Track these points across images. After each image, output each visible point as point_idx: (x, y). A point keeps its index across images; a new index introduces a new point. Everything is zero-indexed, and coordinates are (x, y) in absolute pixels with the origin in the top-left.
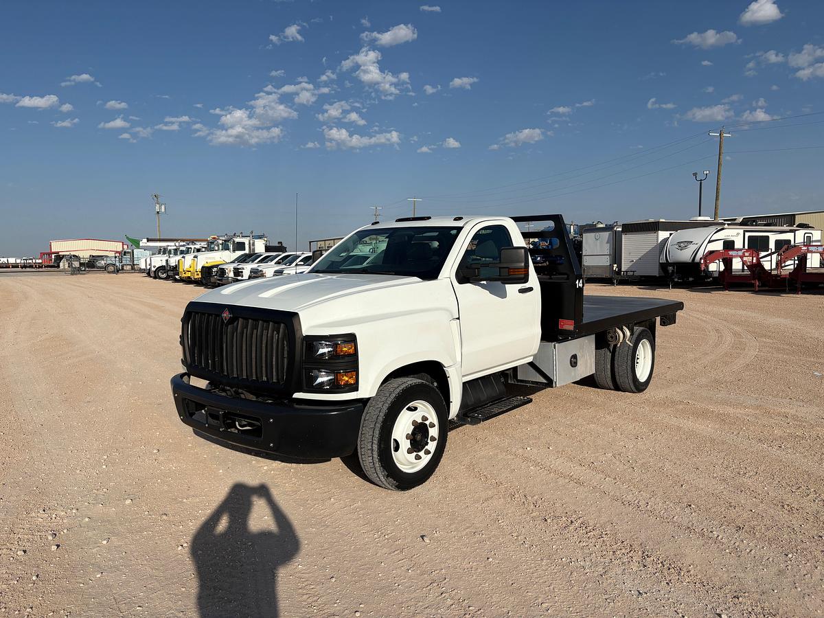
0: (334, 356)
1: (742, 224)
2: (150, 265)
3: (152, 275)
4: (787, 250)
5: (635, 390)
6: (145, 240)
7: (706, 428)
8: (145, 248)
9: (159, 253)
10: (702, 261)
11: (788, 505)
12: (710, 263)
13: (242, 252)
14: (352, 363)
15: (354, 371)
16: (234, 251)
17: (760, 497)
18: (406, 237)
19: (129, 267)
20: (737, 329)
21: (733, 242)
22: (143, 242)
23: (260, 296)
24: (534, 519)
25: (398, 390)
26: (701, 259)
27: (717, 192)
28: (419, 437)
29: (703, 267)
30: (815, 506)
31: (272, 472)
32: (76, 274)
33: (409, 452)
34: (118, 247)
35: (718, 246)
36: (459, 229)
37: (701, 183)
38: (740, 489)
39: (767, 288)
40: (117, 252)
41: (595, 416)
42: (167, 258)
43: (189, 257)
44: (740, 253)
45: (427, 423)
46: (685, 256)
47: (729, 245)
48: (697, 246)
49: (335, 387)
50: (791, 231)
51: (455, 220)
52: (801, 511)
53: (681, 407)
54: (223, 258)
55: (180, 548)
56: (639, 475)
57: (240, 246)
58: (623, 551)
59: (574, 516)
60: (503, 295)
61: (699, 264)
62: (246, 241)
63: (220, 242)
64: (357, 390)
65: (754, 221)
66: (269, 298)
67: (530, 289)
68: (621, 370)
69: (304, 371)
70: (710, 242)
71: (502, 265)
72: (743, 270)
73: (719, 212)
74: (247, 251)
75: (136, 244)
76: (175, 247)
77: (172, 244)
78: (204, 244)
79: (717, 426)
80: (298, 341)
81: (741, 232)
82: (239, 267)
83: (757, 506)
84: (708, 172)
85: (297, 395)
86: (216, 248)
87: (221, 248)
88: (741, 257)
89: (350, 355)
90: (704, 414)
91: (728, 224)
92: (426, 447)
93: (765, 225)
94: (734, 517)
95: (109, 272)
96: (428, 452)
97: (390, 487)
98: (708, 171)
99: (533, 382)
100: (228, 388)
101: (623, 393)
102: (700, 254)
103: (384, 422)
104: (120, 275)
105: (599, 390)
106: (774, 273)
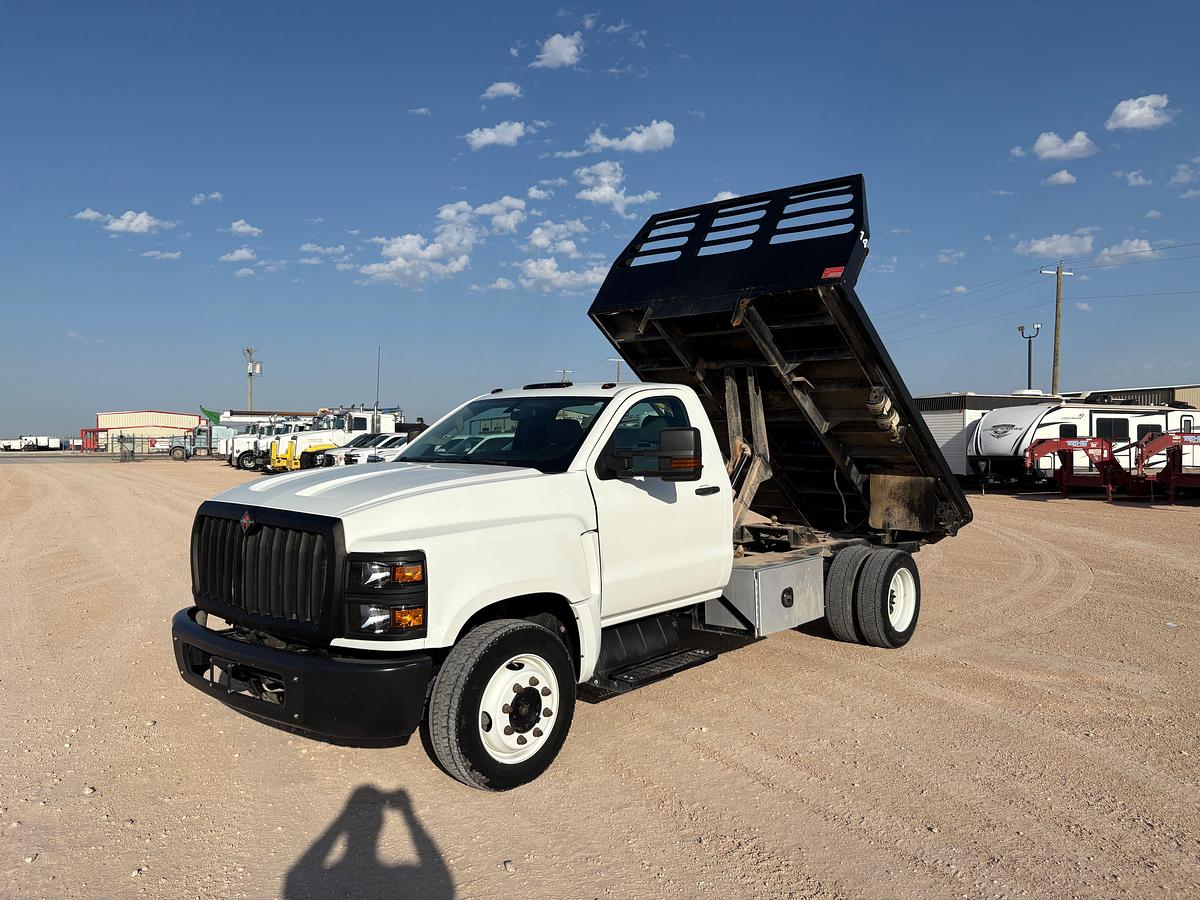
0: (391, 583)
1: (1088, 401)
2: (232, 449)
3: (234, 463)
4: (1151, 439)
5: (888, 644)
6: (228, 414)
7: (981, 703)
8: (229, 425)
9: (247, 432)
10: (1027, 454)
11: (1077, 826)
12: (1039, 456)
13: (362, 433)
14: (416, 594)
15: (420, 607)
16: (350, 430)
17: (1037, 812)
18: (534, 412)
19: (204, 453)
20: (1067, 554)
21: (1075, 427)
22: (225, 417)
23: (297, 494)
24: (683, 838)
25: (492, 638)
26: (1025, 451)
27: (1056, 355)
28: (524, 710)
29: (1028, 463)
30: (1117, 829)
31: (313, 758)
32: (128, 461)
33: (508, 731)
34: (193, 422)
35: (1053, 433)
36: (607, 401)
37: (1030, 342)
38: (1010, 798)
39: (1126, 496)
40: (190, 430)
41: (821, 682)
42: (257, 439)
43: (286, 439)
44: (1084, 443)
45: (539, 688)
46: (1004, 446)
47: (1068, 431)
48: (1021, 432)
49: (392, 631)
50: (1161, 412)
51: (604, 387)
52: (1094, 835)
53: (953, 670)
54: (334, 439)
55: (135, 873)
56: (863, 775)
57: (360, 424)
58: (805, 893)
59: (745, 836)
60: (671, 497)
61: (1023, 458)
62: (368, 416)
63: (332, 417)
64: (425, 636)
65: (1106, 397)
66: (308, 496)
67: (715, 490)
68: (868, 613)
69: (346, 605)
70: (1039, 426)
71: (664, 454)
72: (1091, 468)
73: (1058, 383)
74: (368, 431)
75: (214, 418)
76: (269, 424)
77: (266, 419)
78: (309, 420)
79: (999, 702)
80: (339, 561)
81: (1086, 412)
82: (353, 453)
83: (1030, 825)
84: (1039, 326)
85: (336, 642)
86: (325, 426)
87: (332, 426)
88: (1086, 450)
89: (416, 583)
90: (984, 683)
91: (1067, 401)
92: (537, 725)
93: (1123, 403)
94: (989, 842)
95: (175, 459)
96: (538, 733)
97: (477, 786)
98: (1041, 323)
99: (727, 629)
100: (246, 629)
101: (871, 648)
102: (1026, 444)
103: (468, 686)
104: (190, 463)
105: (837, 643)
106: (1134, 473)
